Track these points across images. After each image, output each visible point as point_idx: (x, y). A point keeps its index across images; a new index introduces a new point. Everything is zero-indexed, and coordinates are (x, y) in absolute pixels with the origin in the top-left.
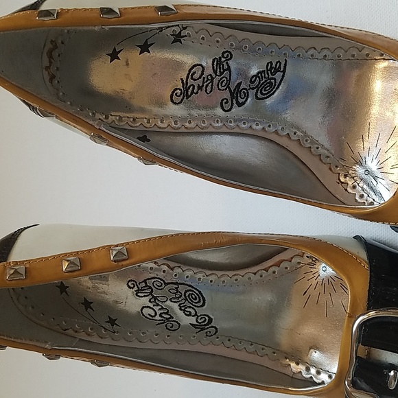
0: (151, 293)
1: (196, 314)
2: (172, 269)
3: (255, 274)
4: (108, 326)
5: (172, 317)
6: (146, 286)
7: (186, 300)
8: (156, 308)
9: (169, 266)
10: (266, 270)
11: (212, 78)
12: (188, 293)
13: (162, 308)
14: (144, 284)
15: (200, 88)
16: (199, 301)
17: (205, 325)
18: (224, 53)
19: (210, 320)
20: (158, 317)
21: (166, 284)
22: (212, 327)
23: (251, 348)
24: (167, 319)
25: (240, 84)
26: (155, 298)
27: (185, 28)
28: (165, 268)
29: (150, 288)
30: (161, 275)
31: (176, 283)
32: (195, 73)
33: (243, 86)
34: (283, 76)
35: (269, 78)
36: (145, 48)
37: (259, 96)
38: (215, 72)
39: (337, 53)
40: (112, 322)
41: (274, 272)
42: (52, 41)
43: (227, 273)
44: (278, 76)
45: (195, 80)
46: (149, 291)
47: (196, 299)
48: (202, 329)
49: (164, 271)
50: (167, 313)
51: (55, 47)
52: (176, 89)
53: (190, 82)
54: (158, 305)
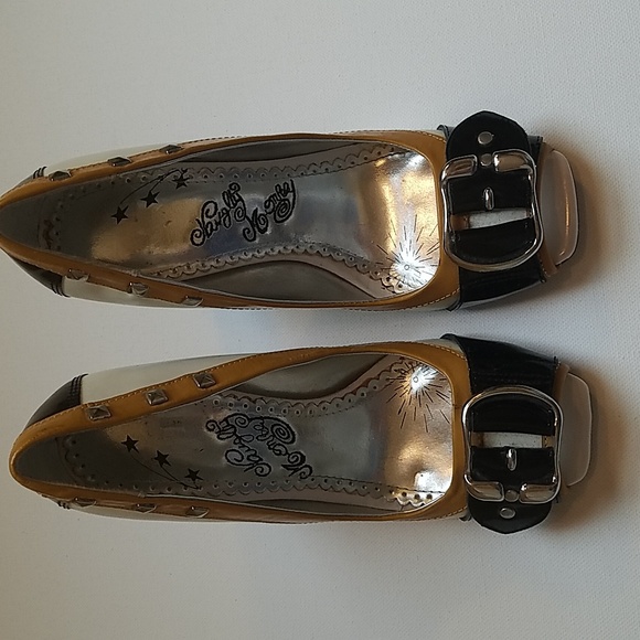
0: (234, 433)
1: (287, 453)
2: (254, 402)
3: (343, 399)
4: (189, 481)
5: (261, 459)
6: (228, 425)
7: (274, 436)
8: (243, 450)
9: (250, 399)
10: (354, 393)
11: (228, 212)
12: (275, 428)
13: (249, 450)
14: (225, 424)
15: (218, 224)
16: (289, 437)
17: (299, 465)
18: (230, 186)
19: (303, 457)
20: (245, 461)
21: (250, 420)
22: (306, 466)
23: (351, 489)
24: (256, 462)
25: (256, 211)
26: (240, 438)
27: (185, 171)
28: (246, 401)
29: (233, 426)
30: (242, 410)
31: (261, 418)
32: (208, 210)
33: (259, 212)
34: (294, 196)
35: (281, 200)
36: (150, 199)
37: (278, 218)
38: (228, 205)
39: (336, 164)
40: (193, 475)
41: (363, 394)
42: (46, 221)
43: (314, 400)
44: (290, 196)
45: (211, 217)
46: (233, 430)
47: (284, 434)
48: (296, 470)
49: (246, 406)
50: (255, 455)
51: (51, 226)
52: (194, 231)
53: (207, 220)
54: (244, 446)
